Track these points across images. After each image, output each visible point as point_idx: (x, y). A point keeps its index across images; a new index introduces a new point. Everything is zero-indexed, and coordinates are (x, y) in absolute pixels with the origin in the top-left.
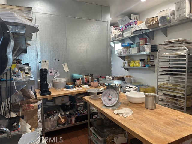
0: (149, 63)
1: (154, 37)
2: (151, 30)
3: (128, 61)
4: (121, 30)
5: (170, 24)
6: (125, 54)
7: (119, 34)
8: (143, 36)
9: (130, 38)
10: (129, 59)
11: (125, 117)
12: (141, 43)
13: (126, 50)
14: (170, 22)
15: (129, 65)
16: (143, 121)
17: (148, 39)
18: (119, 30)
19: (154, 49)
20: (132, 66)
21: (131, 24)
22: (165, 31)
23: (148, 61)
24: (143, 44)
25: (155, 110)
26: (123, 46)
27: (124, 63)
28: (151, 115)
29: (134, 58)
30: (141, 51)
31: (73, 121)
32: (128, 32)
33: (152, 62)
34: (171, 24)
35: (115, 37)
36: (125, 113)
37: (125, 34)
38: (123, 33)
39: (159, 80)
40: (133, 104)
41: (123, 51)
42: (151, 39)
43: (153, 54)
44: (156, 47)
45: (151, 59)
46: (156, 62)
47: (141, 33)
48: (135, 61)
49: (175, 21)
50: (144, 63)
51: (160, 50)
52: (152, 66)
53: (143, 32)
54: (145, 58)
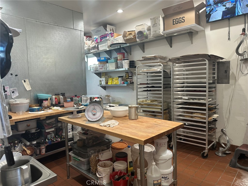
0: (127, 80)
1: (132, 53)
2: (128, 45)
3: (105, 79)
4: (96, 42)
5: (146, 39)
6: (101, 70)
7: (94, 46)
8: (120, 51)
9: (106, 52)
10: (106, 76)
11: (112, 127)
12: (119, 58)
13: (103, 65)
14: (147, 37)
15: (107, 83)
16: (128, 127)
17: (126, 54)
18: (93, 41)
19: (132, 64)
20: (110, 83)
21: (107, 36)
22: (142, 46)
23: (126, 78)
24: (121, 60)
25: (138, 120)
26: (99, 60)
27: (101, 81)
28: (135, 123)
29: (112, 75)
30: (119, 67)
31: (44, 151)
32: (104, 44)
33: (130, 79)
34: (148, 40)
35: (89, 50)
36: (111, 124)
37: (101, 47)
38: (98, 45)
39: (139, 97)
40: (117, 118)
41: (99, 66)
42: (129, 55)
43: (132, 71)
44: (134, 63)
45: (130, 76)
46: (135, 78)
47: (119, 47)
48: (113, 78)
49: (151, 37)
50: (123, 80)
51: (138, 66)
52: (130, 83)
53: (120, 46)
54: (124, 75)
